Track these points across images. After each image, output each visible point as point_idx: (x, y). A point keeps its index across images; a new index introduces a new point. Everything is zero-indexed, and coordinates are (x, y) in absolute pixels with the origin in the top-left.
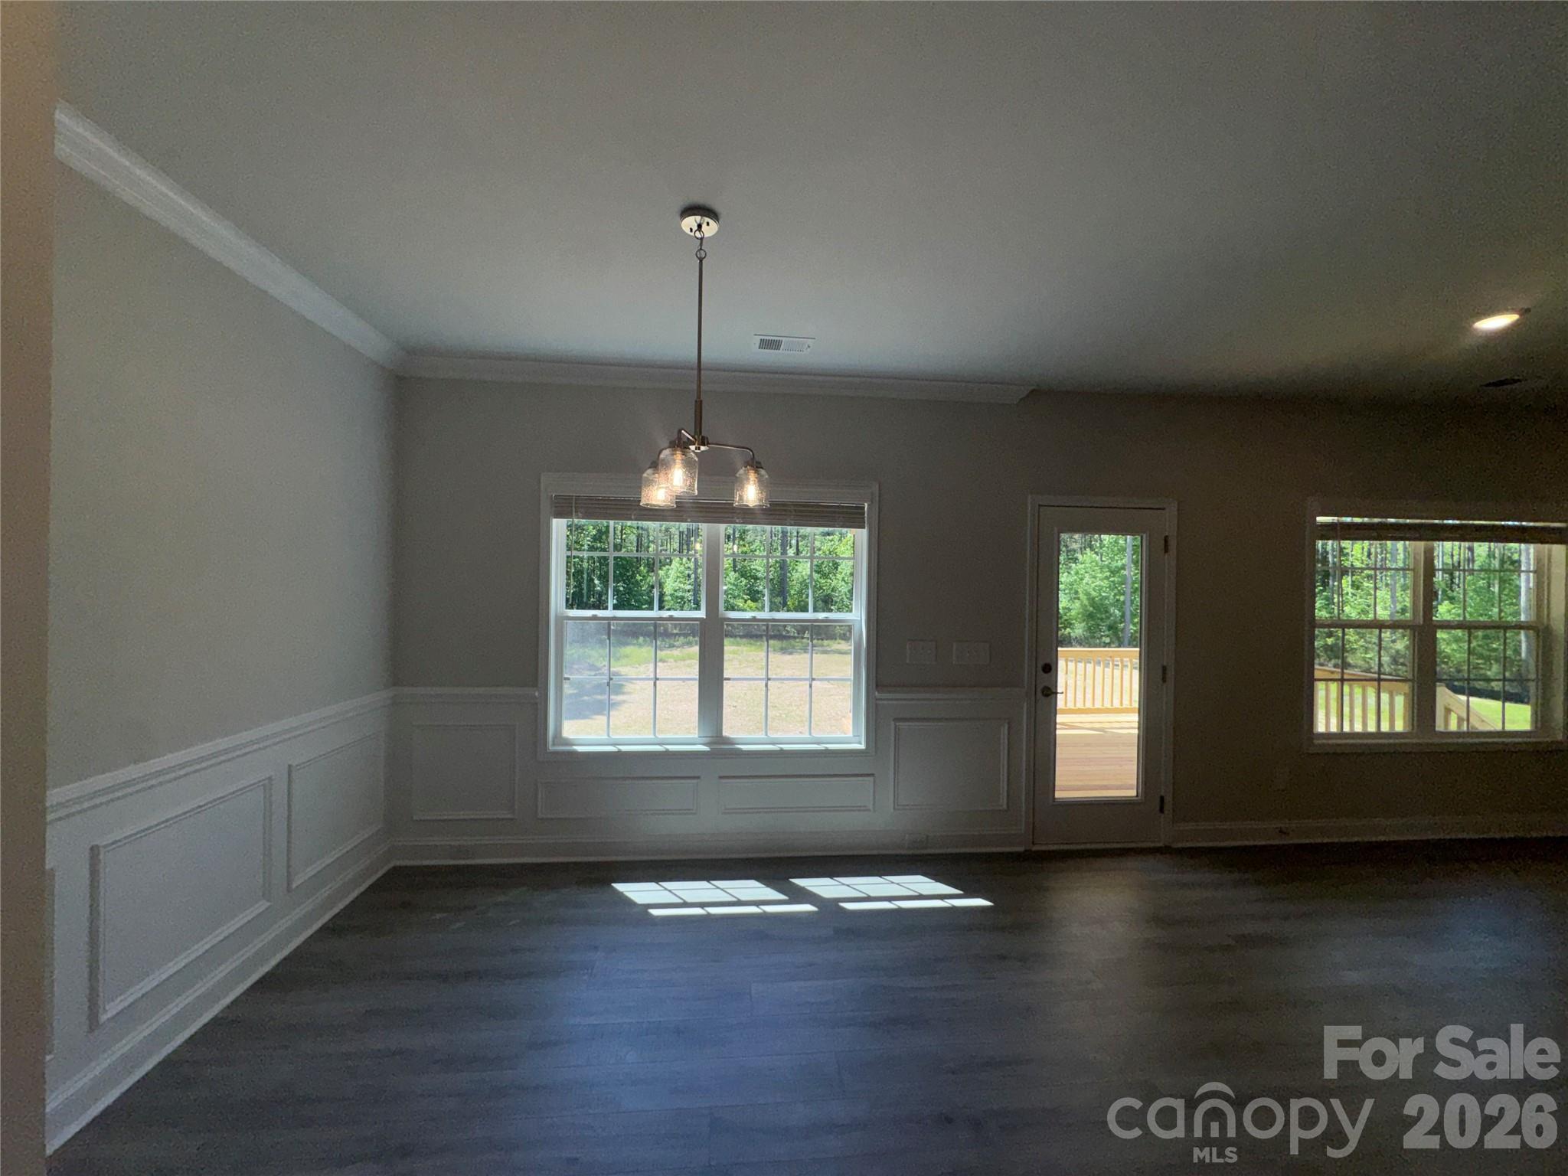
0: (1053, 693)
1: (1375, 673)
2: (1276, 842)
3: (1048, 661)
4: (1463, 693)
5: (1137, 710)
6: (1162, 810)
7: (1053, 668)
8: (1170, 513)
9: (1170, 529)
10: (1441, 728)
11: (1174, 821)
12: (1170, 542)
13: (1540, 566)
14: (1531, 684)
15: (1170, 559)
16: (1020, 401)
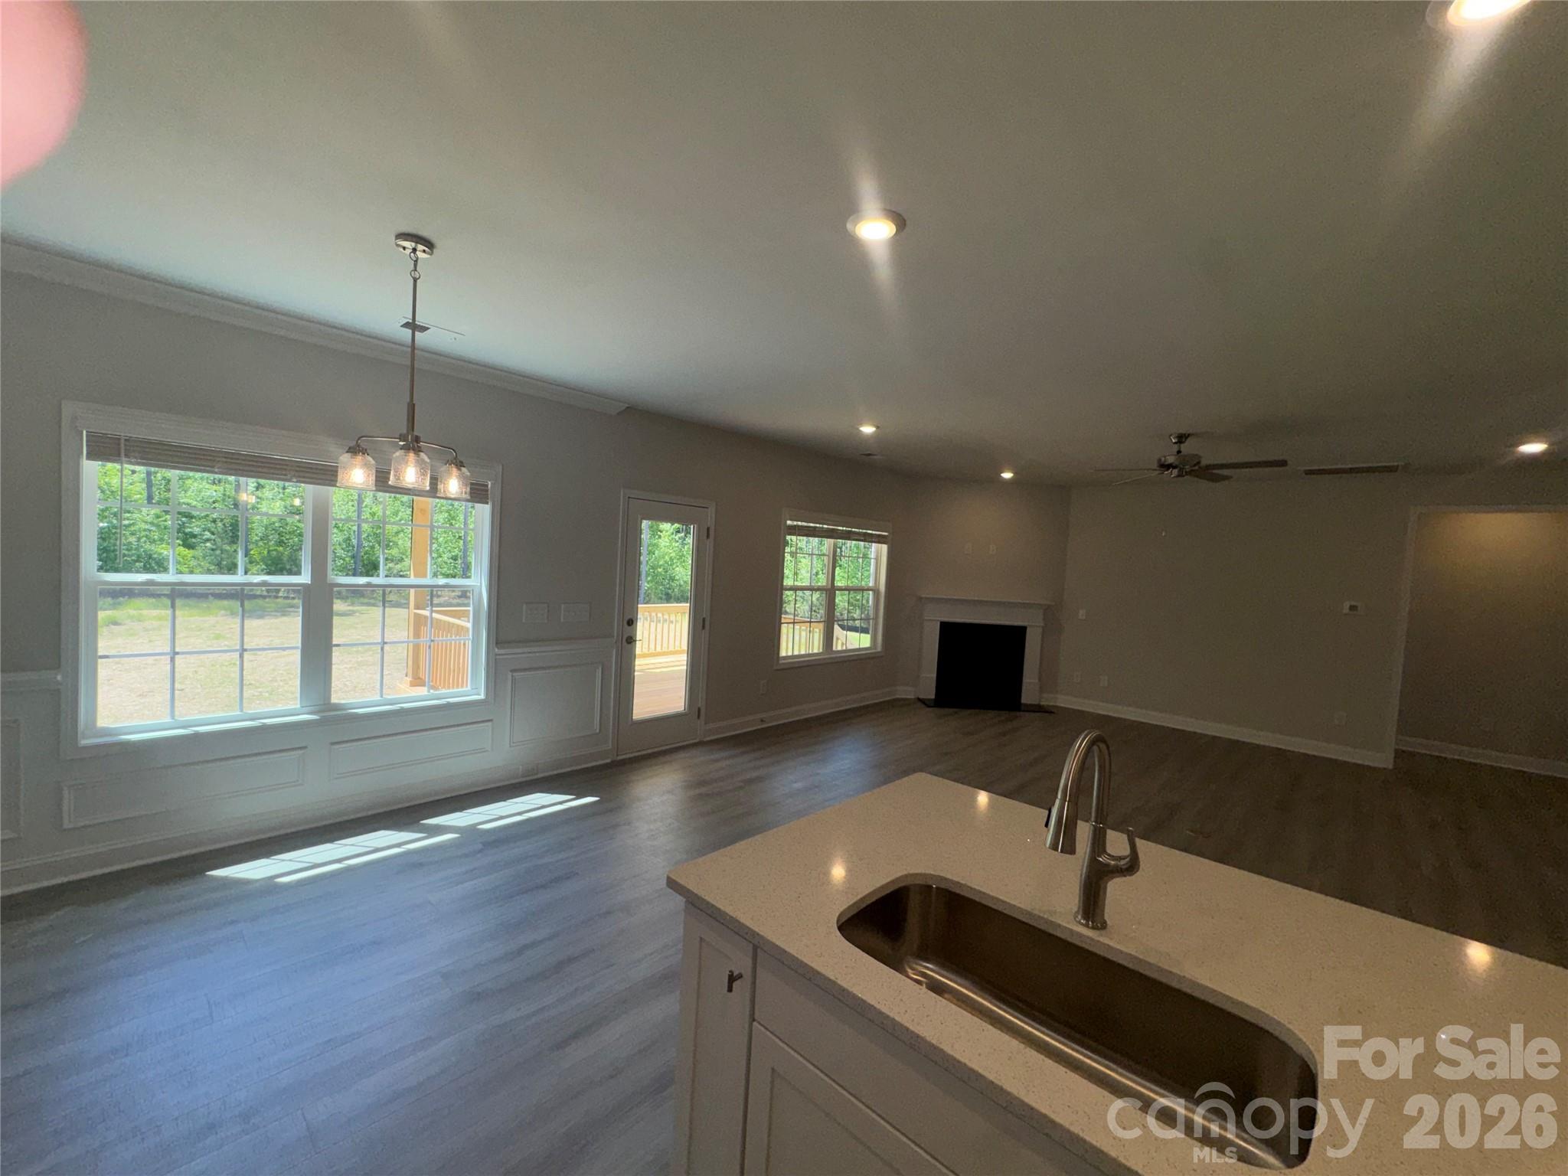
0: (633, 641)
1: (808, 618)
3: (631, 617)
4: (844, 629)
5: (686, 652)
6: (698, 717)
7: (634, 621)
8: (711, 512)
9: (710, 522)
10: (834, 649)
11: (706, 724)
12: (710, 530)
13: (877, 556)
14: (871, 621)
15: (710, 544)
16: (618, 414)
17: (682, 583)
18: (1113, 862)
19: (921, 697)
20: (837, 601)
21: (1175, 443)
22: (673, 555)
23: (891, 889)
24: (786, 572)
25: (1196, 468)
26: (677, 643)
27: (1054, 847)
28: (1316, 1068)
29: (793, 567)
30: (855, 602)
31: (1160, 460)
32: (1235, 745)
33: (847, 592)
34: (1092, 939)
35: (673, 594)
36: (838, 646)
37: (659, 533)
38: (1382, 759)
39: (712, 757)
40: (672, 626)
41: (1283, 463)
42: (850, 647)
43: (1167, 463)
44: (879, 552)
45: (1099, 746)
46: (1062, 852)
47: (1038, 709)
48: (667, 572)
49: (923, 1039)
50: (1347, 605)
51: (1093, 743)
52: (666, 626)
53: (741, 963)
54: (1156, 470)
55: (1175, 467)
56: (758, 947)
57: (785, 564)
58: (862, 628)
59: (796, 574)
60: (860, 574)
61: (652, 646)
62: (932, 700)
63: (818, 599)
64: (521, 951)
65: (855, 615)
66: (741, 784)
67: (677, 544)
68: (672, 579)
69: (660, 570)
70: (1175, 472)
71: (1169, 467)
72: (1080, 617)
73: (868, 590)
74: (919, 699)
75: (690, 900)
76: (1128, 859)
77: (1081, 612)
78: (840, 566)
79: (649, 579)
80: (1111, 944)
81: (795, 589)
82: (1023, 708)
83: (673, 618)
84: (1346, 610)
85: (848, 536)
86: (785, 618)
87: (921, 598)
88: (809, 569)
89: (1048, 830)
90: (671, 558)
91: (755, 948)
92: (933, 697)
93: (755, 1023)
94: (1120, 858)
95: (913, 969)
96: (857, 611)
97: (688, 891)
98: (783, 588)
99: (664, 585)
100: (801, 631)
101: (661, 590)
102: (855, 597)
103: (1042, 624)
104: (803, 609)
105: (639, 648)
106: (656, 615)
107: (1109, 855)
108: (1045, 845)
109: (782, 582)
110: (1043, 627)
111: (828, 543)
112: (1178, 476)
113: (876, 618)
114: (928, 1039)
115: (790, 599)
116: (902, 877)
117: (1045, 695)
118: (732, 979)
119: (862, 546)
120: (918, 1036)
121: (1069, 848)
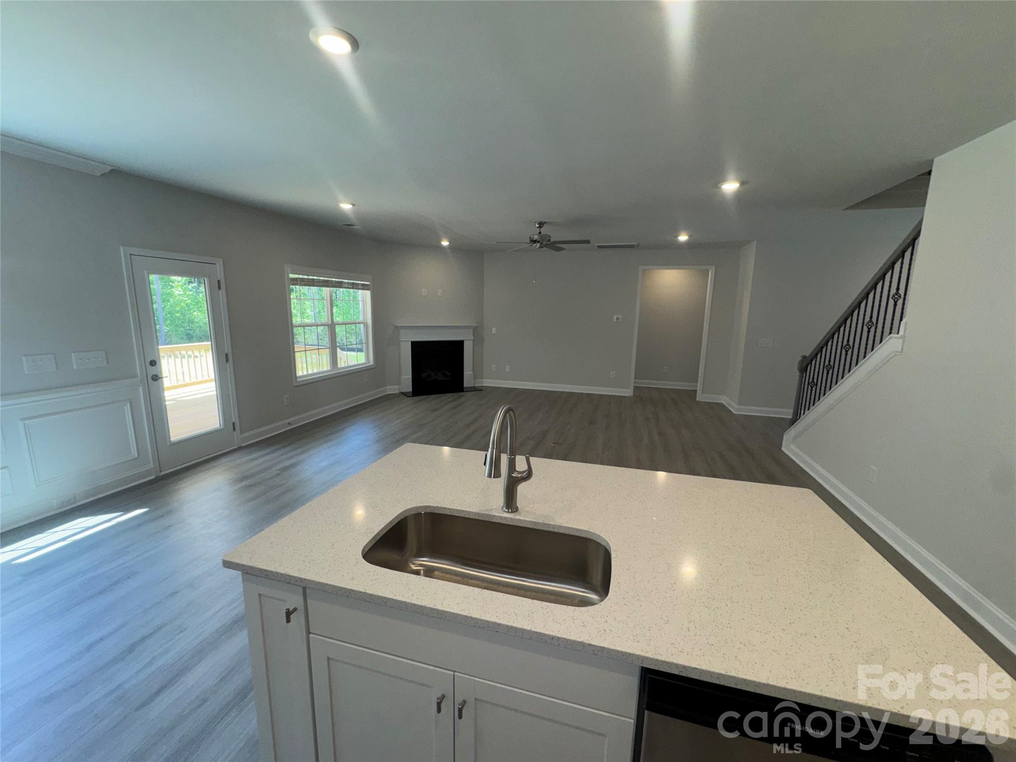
0: (160, 378)
1: (316, 346)
2: (288, 428)
3: (153, 358)
4: (345, 351)
5: (214, 380)
6: (234, 429)
7: (158, 363)
8: (219, 267)
9: (220, 276)
10: (339, 366)
11: (241, 434)
12: (221, 283)
13: (363, 299)
14: (364, 345)
15: (222, 293)
16: (102, 175)
17: (202, 325)
18: (520, 475)
19: (403, 391)
20: (337, 331)
21: (538, 227)
22: (189, 302)
23: (396, 522)
24: (294, 311)
25: (549, 243)
26: (205, 373)
27: (490, 476)
28: (610, 550)
29: (299, 308)
30: (351, 331)
31: (530, 238)
32: (571, 394)
33: (344, 325)
34: (511, 519)
35: (194, 335)
36: (342, 364)
37: (171, 283)
38: (628, 392)
39: (251, 457)
40: (197, 360)
41: (588, 242)
42: (351, 364)
43: (534, 239)
44: (364, 297)
45: (510, 415)
46: (494, 477)
47: (474, 389)
48: (185, 316)
49: (425, 607)
50: (615, 317)
51: (507, 412)
52: (191, 360)
53: (294, 600)
54: (528, 243)
55: (538, 242)
56: (306, 588)
57: (292, 306)
58: (358, 349)
59: (302, 313)
60: (352, 311)
61: (180, 377)
62: (410, 392)
63: (322, 331)
64: (90, 647)
65: (352, 340)
66: (278, 472)
67: (191, 293)
68: (191, 322)
69: (178, 315)
70: (538, 245)
71: (535, 242)
72: (493, 332)
73: (359, 323)
74: (402, 393)
75: (245, 571)
76: (527, 472)
77: (493, 329)
78: (337, 306)
79: (168, 322)
80: (522, 518)
81: (304, 326)
82: (465, 390)
83: (197, 353)
84: (615, 320)
85: (339, 285)
86: (297, 347)
87: (396, 327)
88: (313, 309)
89: (486, 467)
90: (187, 304)
91: (304, 589)
92: (411, 390)
93: (311, 635)
94: (523, 472)
95: (414, 564)
96: (353, 336)
97: (243, 565)
98: (292, 326)
99: (184, 327)
100: (313, 356)
101: (181, 331)
102: (351, 327)
103: (473, 338)
104: (312, 338)
105: (166, 383)
106: (180, 353)
107: (518, 472)
108: (485, 475)
109: (292, 320)
110: (473, 340)
111: (326, 290)
112: (540, 247)
113: (367, 343)
114: (428, 606)
115: (301, 332)
116: (403, 512)
117: (476, 381)
118: (289, 614)
119: (352, 292)
120: (421, 606)
121: (497, 475)
